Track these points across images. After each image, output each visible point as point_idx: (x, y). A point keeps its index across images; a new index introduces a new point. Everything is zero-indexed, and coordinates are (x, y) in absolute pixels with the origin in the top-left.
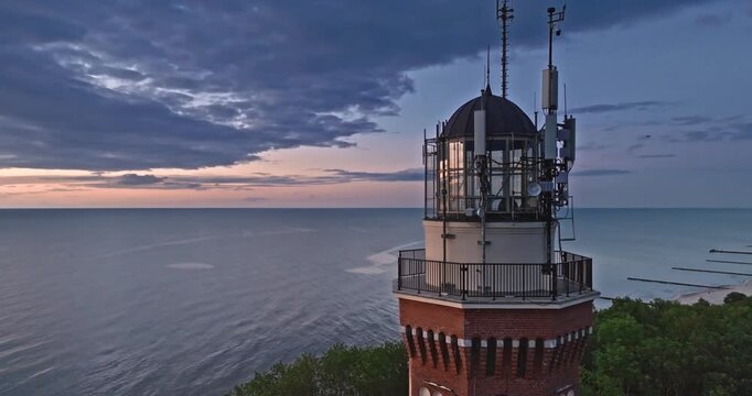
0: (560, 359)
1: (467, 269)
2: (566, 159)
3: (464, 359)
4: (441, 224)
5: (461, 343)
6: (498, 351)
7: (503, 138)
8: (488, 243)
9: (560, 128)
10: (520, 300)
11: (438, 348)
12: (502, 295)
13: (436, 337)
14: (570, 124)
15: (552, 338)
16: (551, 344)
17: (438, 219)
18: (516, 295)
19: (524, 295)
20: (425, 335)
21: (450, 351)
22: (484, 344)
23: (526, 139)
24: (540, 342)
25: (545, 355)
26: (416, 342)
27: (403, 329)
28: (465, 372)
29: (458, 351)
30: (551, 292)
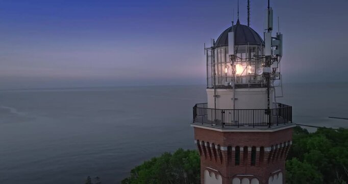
0: (274, 157)
1: (224, 112)
2: (277, 55)
3: (224, 156)
4: (213, 90)
5: (222, 149)
6: (241, 153)
7: (244, 46)
8: (236, 99)
9: (274, 39)
10: (252, 127)
11: (212, 151)
12: (242, 125)
13: (211, 146)
14: (279, 37)
15: (269, 146)
16: (268, 150)
17: (213, 88)
18: (250, 125)
19: (254, 125)
20: (206, 145)
21: (217, 152)
22: (234, 149)
23: (256, 46)
24: (262, 148)
25: (265, 155)
26: (202, 148)
27: (196, 142)
28: (225, 163)
29: (221, 153)
30: (268, 124)
